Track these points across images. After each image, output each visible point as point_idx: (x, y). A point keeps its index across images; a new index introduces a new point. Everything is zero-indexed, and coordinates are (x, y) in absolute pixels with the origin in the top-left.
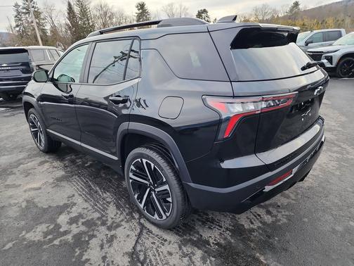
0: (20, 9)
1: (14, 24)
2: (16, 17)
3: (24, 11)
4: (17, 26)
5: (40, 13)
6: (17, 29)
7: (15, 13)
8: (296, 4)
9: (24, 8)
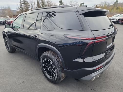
0: (22, 2)
1: (19, 7)
2: (20, 5)
3: (23, 3)
4: (20, 8)
5: (28, 4)
6: (20, 9)
7: (20, 4)
8: (117, 1)
9: (23, 2)
